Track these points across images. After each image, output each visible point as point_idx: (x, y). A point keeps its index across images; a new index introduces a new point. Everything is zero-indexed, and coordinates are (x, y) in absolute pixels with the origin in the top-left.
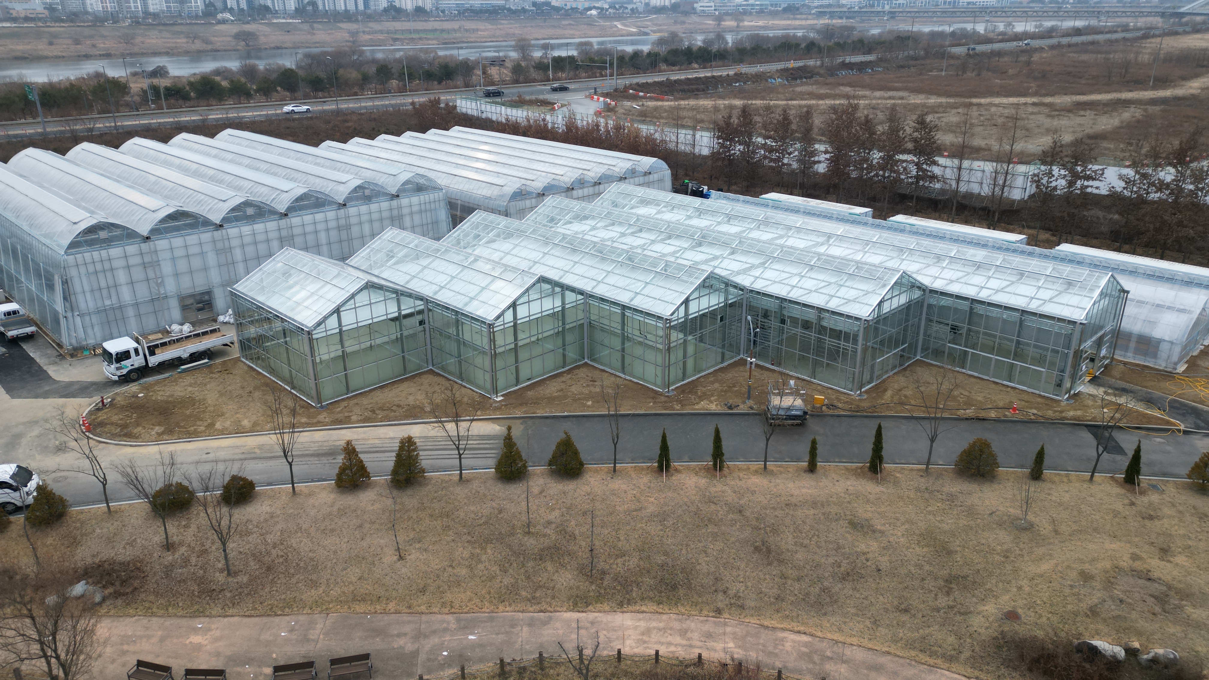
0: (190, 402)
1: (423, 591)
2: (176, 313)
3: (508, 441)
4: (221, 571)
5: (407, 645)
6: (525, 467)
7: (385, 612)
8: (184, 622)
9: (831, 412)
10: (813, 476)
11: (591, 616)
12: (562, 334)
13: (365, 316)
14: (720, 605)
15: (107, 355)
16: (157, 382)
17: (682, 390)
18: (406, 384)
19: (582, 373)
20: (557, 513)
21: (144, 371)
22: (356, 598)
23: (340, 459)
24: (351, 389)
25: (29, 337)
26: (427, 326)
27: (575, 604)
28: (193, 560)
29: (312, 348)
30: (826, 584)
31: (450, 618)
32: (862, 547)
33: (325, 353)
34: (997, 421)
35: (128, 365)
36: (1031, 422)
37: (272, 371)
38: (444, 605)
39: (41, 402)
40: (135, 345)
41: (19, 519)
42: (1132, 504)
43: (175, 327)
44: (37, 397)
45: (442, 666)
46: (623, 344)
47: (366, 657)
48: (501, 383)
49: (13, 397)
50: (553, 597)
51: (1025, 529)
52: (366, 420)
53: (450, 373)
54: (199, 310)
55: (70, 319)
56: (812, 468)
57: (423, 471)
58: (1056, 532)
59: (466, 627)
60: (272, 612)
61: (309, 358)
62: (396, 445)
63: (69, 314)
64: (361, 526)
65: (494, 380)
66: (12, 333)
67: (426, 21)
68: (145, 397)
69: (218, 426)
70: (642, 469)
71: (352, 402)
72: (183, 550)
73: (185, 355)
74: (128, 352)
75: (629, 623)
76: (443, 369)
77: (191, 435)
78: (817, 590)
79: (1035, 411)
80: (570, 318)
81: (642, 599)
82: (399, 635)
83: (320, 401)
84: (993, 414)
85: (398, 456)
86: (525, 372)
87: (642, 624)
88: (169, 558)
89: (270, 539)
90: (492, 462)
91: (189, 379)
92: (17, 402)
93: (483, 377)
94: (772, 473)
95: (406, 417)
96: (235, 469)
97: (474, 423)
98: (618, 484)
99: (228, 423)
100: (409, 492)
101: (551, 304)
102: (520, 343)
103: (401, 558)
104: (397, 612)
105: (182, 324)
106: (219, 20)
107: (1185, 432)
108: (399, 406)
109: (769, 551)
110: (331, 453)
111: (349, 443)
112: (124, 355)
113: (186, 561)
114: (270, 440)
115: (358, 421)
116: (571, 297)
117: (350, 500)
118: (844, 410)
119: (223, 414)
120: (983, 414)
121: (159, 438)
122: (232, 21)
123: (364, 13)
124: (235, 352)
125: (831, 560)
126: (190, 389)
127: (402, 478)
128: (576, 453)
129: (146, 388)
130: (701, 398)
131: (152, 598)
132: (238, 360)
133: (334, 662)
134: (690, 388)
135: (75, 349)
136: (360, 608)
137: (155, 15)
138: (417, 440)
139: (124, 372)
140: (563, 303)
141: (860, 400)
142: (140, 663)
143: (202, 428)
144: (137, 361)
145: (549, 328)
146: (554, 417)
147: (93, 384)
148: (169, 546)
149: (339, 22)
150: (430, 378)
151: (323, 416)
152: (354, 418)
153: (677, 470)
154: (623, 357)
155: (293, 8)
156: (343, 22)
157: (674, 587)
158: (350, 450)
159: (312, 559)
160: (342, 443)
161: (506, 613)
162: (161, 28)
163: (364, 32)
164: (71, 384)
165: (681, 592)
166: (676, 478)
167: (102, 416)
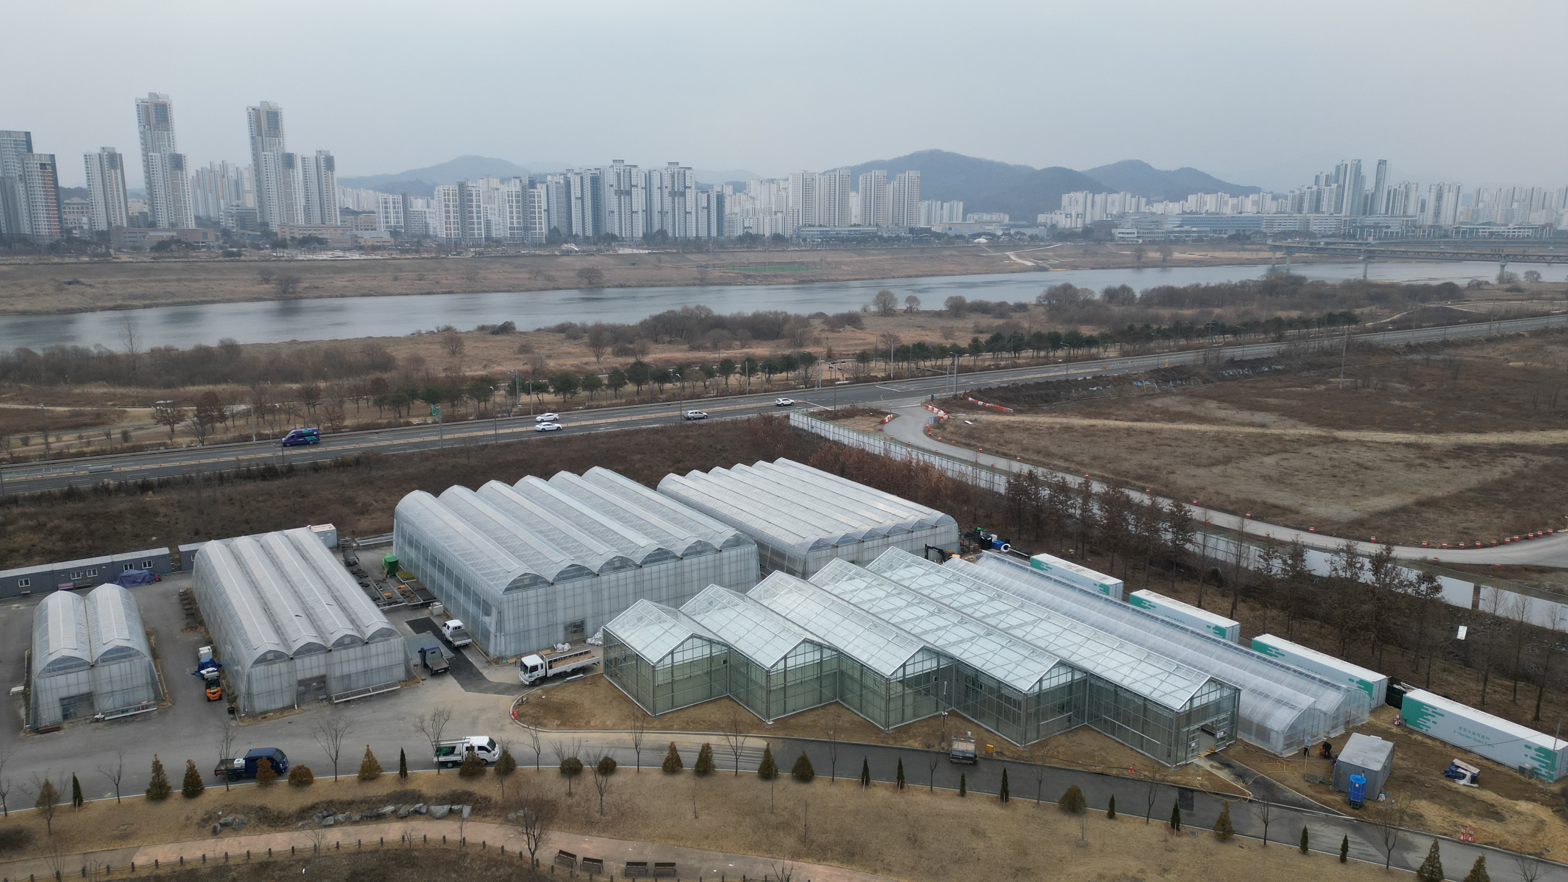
0: (573, 705)
1: (707, 838)
2: (561, 635)
3: (767, 751)
4: (598, 812)
5: (695, 863)
6: (776, 771)
7: (684, 846)
8: (578, 836)
9: (999, 758)
10: (962, 799)
11: (800, 864)
12: (819, 679)
13: (688, 656)
14: (878, 868)
15: (524, 667)
16: (553, 688)
17: (899, 730)
18: (710, 705)
19: (833, 709)
20: (792, 803)
21: (544, 680)
22: (670, 837)
23: (666, 754)
24: (675, 705)
25: (466, 646)
26: (728, 664)
27: (793, 857)
28: (583, 804)
29: (654, 676)
30: (944, 863)
31: (720, 854)
32: (974, 845)
33: (660, 679)
34: (1117, 777)
35: (537, 674)
36: (1140, 781)
37: (624, 687)
38: (717, 847)
39: (482, 695)
40: (542, 662)
41: (491, 769)
42: (1166, 841)
43: (560, 646)
44: (480, 692)
45: (713, 877)
46: (861, 690)
47: (673, 864)
48: (773, 711)
49: (466, 691)
50: (780, 852)
51: (1082, 847)
52: (683, 729)
53: (741, 700)
54: (575, 632)
55: (498, 638)
56: (963, 794)
57: (714, 767)
58: (1101, 851)
59: (729, 860)
60: (623, 838)
61: (651, 683)
62: (700, 748)
63: (498, 634)
64: (675, 796)
65: (768, 709)
66: (458, 643)
67: (784, 251)
68: (546, 698)
69: (592, 723)
70: (852, 781)
71: (675, 715)
72: (577, 797)
73: (569, 670)
74: (537, 666)
75: (821, 870)
76: (736, 696)
77: (577, 728)
78: (938, 866)
79: (1146, 773)
80: (826, 668)
81: (833, 859)
82: (691, 859)
83: (654, 712)
84: (1114, 772)
85: (700, 755)
86: (790, 705)
87: (829, 872)
88: (570, 801)
89: (624, 797)
90: (758, 766)
91: (571, 688)
92: (470, 694)
93: (761, 705)
94: (935, 794)
95: (709, 730)
96: (604, 753)
97: (748, 739)
98: (834, 790)
99: (598, 722)
100: (705, 779)
101: (813, 657)
102: (788, 684)
103: (696, 817)
104: (691, 847)
105: (564, 644)
106: (563, 251)
107: (1250, 801)
108: (704, 721)
109: (916, 841)
110: (660, 749)
111: (672, 743)
112: (534, 668)
113: (579, 804)
114: (627, 737)
115: (678, 729)
116: (827, 653)
117: (670, 779)
118: (1008, 757)
119: (595, 716)
120: (1108, 771)
121: (558, 727)
122: (577, 252)
123: (716, 241)
124: (601, 669)
125: (952, 850)
126: (573, 695)
127: (701, 769)
128: (809, 766)
129: (546, 692)
130: (910, 738)
131: (561, 822)
132: (601, 675)
133: (657, 864)
134: (905, 730)
135: (498, 658)
136: (671, 842)
137: (498, 242)
138: (713, 747)
139: (533, 679)
140: (822, 657)
141: (1023, 751)
142: (561, 852)
143: (583, 724)
144: (540, 673)
145: (810, 674)
146: (805, 740)
147: (512, 685)
148: (570, 794)
149: (688, 253)
150: (727, 701)
151: (656, 723)
152: (675, 726)
153: (874, 785)
154: (861, 700)
155: (641, 235)
156: (692, 253)
157: (853, 855)
158: (673, 748)
159: (647, 812)
160: (668, 743)
161: (752, 855)
162: (503, 260)
163: (714, 266)
164: (499, 684)
165: (856, 858)
166: (871, 790)
167: (522, 710)
